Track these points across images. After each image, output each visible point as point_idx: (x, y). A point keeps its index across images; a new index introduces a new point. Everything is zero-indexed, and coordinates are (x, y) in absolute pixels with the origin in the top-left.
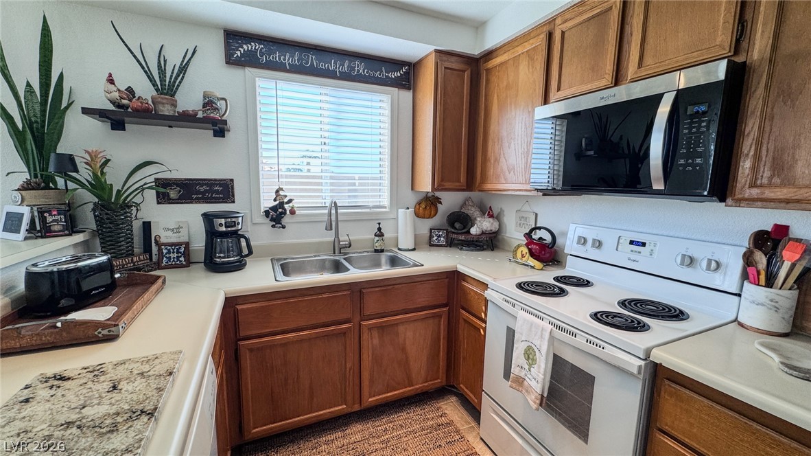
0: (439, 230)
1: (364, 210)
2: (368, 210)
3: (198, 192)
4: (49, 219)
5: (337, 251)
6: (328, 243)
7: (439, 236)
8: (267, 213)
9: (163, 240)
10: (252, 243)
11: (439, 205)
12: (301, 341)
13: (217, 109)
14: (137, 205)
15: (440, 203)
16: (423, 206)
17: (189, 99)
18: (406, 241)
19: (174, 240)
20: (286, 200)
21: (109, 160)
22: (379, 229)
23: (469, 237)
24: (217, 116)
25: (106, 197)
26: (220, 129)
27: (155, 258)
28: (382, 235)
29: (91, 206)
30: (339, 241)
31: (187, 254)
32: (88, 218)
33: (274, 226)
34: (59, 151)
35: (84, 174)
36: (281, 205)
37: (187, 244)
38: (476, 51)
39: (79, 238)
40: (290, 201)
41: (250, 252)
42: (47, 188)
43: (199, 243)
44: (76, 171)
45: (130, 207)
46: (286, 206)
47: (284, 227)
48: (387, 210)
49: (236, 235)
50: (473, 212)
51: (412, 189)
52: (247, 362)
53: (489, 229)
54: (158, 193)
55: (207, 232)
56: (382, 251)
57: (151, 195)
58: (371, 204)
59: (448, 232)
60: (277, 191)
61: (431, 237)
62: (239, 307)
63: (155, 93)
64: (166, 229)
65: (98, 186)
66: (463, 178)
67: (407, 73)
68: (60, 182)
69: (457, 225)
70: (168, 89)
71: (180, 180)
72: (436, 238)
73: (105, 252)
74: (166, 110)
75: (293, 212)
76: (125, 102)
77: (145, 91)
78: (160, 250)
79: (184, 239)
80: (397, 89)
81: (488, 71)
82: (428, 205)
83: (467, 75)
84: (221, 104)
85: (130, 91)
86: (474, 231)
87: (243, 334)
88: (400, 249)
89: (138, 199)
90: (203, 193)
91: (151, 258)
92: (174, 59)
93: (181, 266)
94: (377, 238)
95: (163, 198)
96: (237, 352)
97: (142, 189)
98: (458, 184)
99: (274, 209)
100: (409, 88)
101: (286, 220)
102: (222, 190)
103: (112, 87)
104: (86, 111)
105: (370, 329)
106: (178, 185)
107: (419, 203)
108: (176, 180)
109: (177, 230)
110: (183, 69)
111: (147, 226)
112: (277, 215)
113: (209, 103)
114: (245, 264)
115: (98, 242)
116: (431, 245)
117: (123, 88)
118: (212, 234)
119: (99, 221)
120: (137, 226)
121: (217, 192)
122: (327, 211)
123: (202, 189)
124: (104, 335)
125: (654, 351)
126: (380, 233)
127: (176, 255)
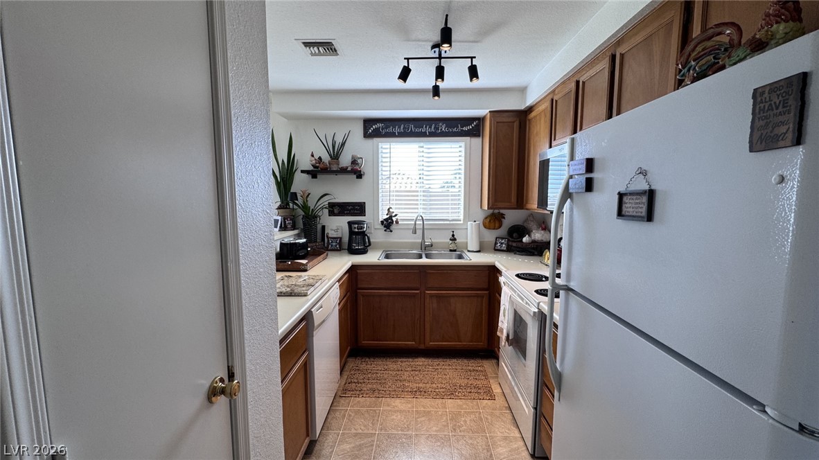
0: (502, 238)
1: (445, 222)
2: (448, 222)
3: (348, 210)
4: (287, 222)
5: (423, 248)
6: (418, 243)
7: (502, 244)
8: (382, 222)
9: (330, 236)
10: (371, 240)
11: (503, 220)
12: (389, 295)
13: (358, 164)
14: (320, 217)
15: (504, 218)
16: (488, 220)
17: (345, 160)
18: (473, 245)
19: (335, 236)
20: (393, 215)
21: (309, 194)
22: (453, 235)
23: (519, 244)
24: (358, 168)
25: (307, 212)
26: (359, 175)
27: (326, 245)
28: (455, 239)
29: (302, 216)
30: (425, 242)
31: (340, 243)
32: (300, 224)
33: (385, 230)
34: (291, 191)
35: (300, 202)
36: (391, 218)
37: (341, 238)
38: (523, 108)
39: (296, 232)
40: (396, 215)
41: (370, 244)
42: (286, 208)
43: (346, 239)
44: (297, 200)
45: (316, 217)
46: (393, 218)
47: (391, 231)
48: (462, 222)
49: (363, 234)
50: (532, 225)
51: (481, 207)
52: (361, 301)
53: (540, 239)
54: (329, 211)
55: (350, 232)
56: (455, 251)
57: (326, 211)
58: (450, 218)
59: (509, 240)
60: (389, 210)
61: (496, 243)
62: (358, 271)
63: (330, 159)
64: (332, 230)
65: (305, 207)
66: (514, 199)
67: (477, 126)
68: (291, 205)
69: (514, 235)
70: (335, 156)
71: (340, 203)
72: (499, 244)
73: (305, 238)
74: (334, 168)
75: (397, 222)
76: (317, 165)
77: (326, 158)
78: (328, 241)
79: (340, 236)
80: (469, 138)
81: (529, 120)
82: (493, 220)
83: (516, 125)
84: (359, 161)
85: (320, 158)
86: (525, 239)
87: (359, 286)
88: (469, 251)
89: (320, 214)
90: (350, 210)
91: (324, 245)
92: (339, 140)
93: (337, 250)
94: (451, 242)
95: (332, 213)
96: (356, 295)
97: (322, 208)
98: (508, 204)
99: (386, 220)
100: (479, 136)
101: (394, 227)
102: (359, 209)
103: (313, 158)
104: (303, 172)
105: (431, 296)
106: (338, 206)
107: (486, 218)
108: (338, 203)
109: (336, 231)
110: (343, 144)
111: (323, 227)
112: (388, 224)
113: (354, 162)
114: (367, 251)
115: (303, 234)
116: (496, 250)
117: (317, 158)
118: (351, 233)
119: (304, 224)
120: (319, 227)
121: (357, 210)
122: (413, 222)
123: (350, 208)
124: (304, 269)
125: (541, 304)
126: (453, 239)
127: (335, 244)
